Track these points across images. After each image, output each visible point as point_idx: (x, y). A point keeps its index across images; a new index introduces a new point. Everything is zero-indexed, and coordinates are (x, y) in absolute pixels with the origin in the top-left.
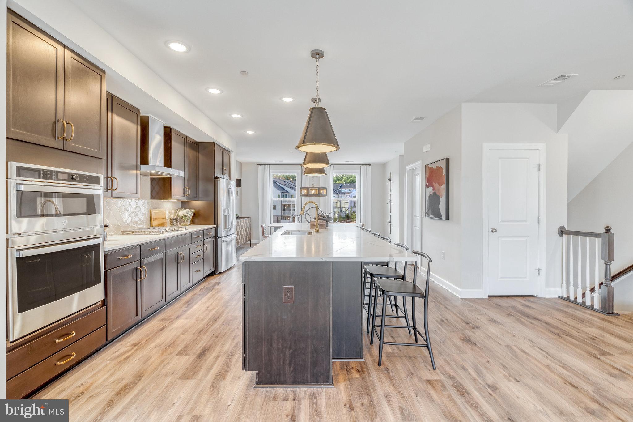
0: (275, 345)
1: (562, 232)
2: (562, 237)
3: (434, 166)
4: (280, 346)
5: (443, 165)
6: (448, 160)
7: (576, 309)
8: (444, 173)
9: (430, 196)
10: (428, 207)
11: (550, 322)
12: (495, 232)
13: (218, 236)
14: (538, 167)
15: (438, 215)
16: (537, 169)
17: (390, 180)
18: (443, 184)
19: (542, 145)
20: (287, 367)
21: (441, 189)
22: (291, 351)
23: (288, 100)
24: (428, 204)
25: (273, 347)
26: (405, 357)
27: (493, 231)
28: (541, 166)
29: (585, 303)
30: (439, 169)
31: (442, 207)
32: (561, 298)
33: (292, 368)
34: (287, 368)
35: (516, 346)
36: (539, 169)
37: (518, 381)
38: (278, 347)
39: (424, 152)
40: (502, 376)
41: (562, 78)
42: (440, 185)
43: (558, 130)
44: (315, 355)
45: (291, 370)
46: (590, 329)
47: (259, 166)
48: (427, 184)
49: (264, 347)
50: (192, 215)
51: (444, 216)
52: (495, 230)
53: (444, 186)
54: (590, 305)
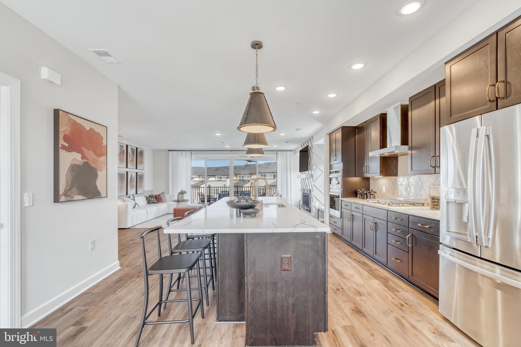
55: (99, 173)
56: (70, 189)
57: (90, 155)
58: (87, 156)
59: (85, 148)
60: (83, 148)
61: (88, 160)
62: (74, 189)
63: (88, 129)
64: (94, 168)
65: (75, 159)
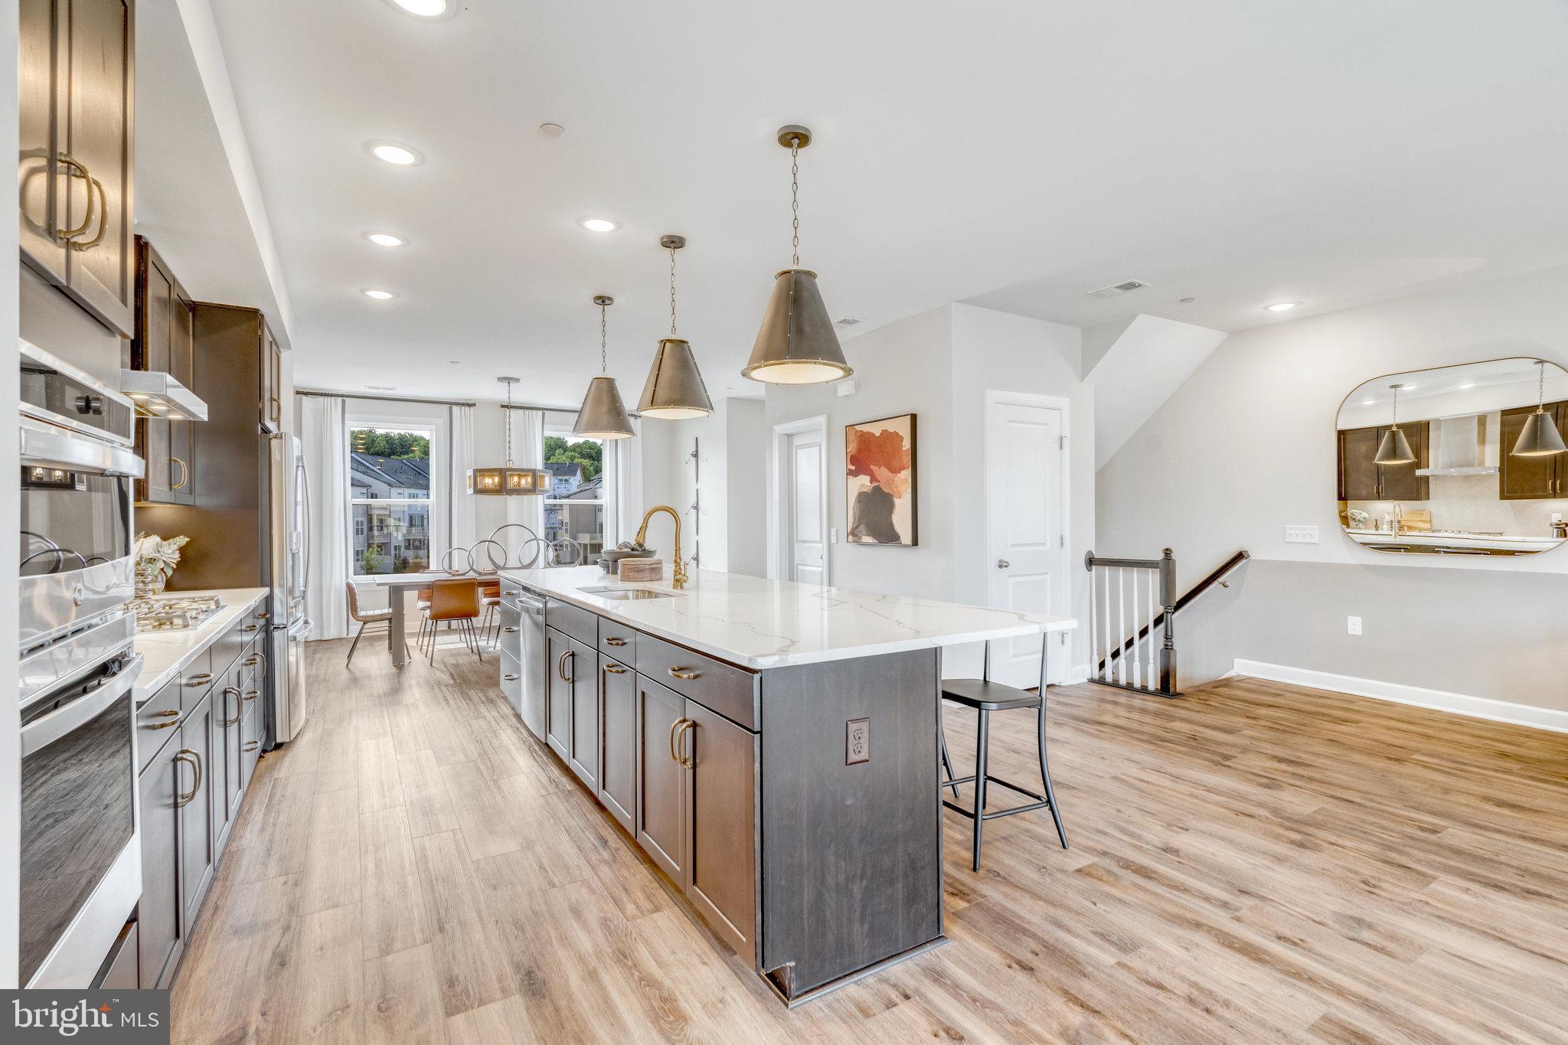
0: (830, 880)
1: (1091, 562)
2: (1090, 570)
3: (876, 430)
4: (841, 878)
5: (903, 428)
6: (914, 417)
7: (1132, 697)
8: (907, 444)
9: (862, 497)
10: (854, 518)
11: (1121, 724)
12: (1006, 566)
13: (275, 622)
14: (1058, 440)
15: (887, 536)
16: (1058, 445)
17: (696, 455)
18: (903, 468)
19: (1064, 403)
20: (857, 927)
21: (896, 479)
22: (865, 882)
23: (599, 226)
24: (854, 514)
25: (827, 884)
26: (998, 840)
27: (1002, 565)
28: (1064, 439)
29: (1133, 684)
30: (891, 438)
31: (901, 520)
32: (1092, 681)
33: (866, 926)
34: (857, 931)
35: (1122, 774)
36: (1061, 446)
37: (1187, 830)
38: (837, 883)
39: (839, 395)
40: (1160, 827)
41: (1130, 286)
42: (895, 470)
43: (1083, 378)
44: (911, 879)
45: (866, 931)
46: (1172, 723)
47: (304, 397)
48: (853, 468)
49: (806, 891)
50: (177, 556)
51: (906, 538)
52: (1006, 562)
53: (906, 474)
54: (1140, 686)
55: (897, 501)
56: (857, 527)
57: (882, 472)
58: (878, 477)
59: (875, 465)
60: (872, 467)
61: (879, 482)
62: (862, 527)
63: (878, 434)
64: (888, 494)
65: (862, 485)
